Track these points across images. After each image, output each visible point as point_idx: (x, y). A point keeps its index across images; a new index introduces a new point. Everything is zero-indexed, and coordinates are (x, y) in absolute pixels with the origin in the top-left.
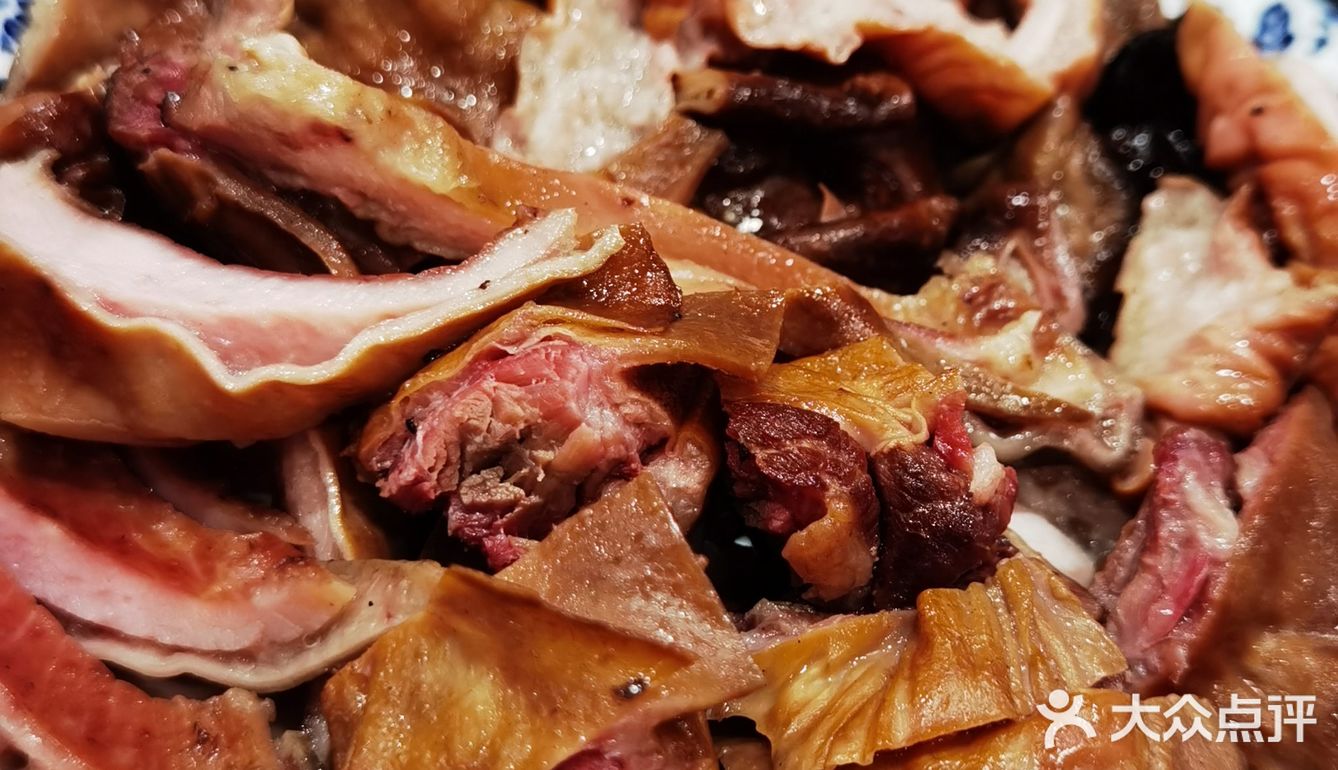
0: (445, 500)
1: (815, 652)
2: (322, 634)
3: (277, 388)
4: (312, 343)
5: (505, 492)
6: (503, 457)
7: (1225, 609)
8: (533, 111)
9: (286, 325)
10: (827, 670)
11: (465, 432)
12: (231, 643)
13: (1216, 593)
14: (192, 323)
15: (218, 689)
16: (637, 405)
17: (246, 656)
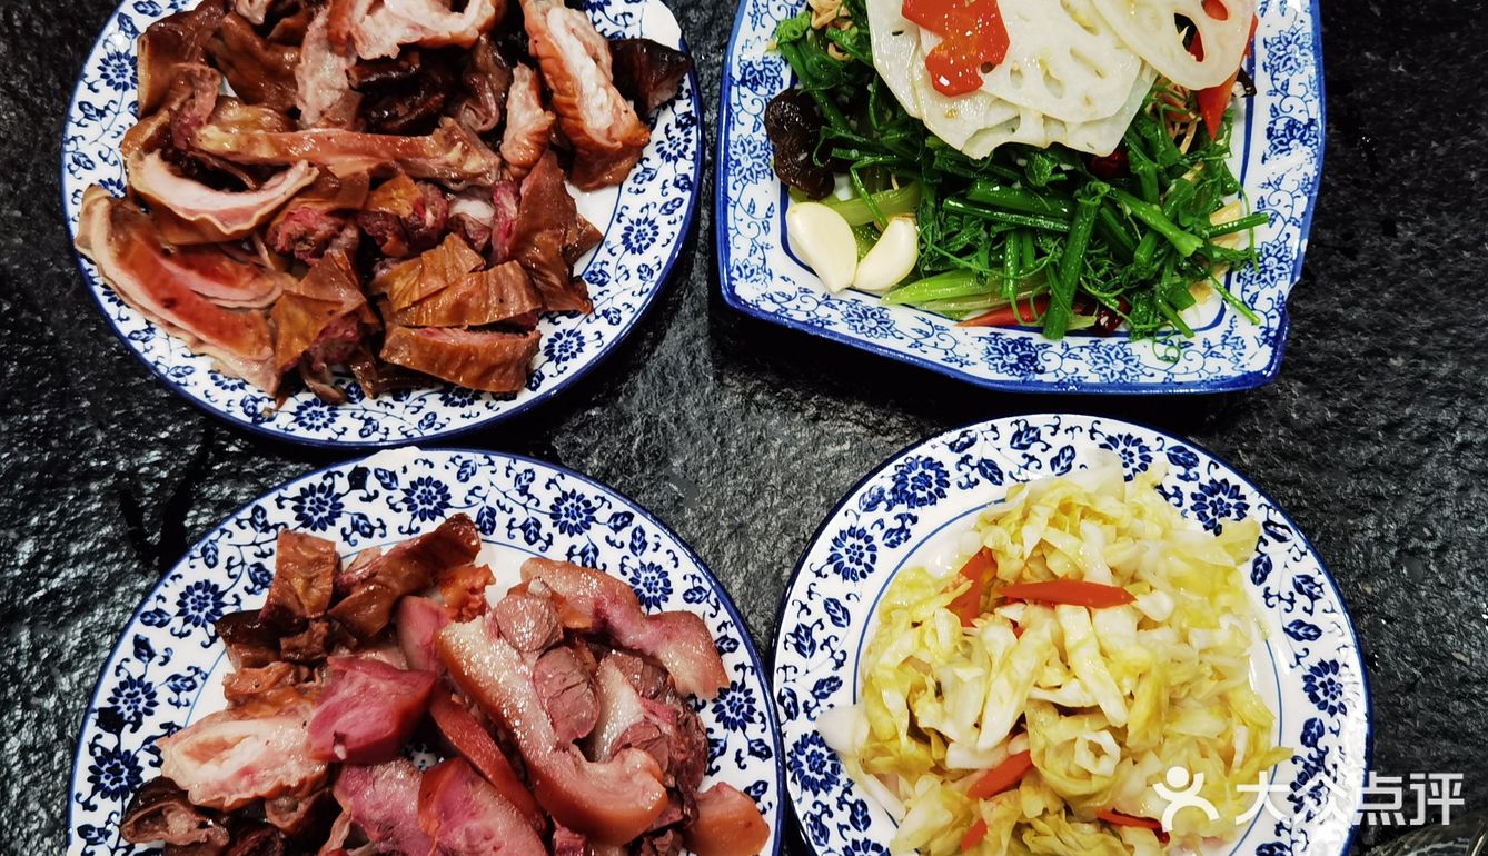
0: (292, 251)
1: (398, 274)
2: (270, 293)
3: (238, 232)
4: (245, 214)
5: (306, 247)
6: (303, 238)
7: (518, 233)
8: (305, 91)
9: (238, 210)
10: (403, 277)
11: (290, 235)
12: (249, 298)
13: (514, 228)
14: (212, 213)
15: (249, 309)
16: (331, 221)
17: (254, 300)
